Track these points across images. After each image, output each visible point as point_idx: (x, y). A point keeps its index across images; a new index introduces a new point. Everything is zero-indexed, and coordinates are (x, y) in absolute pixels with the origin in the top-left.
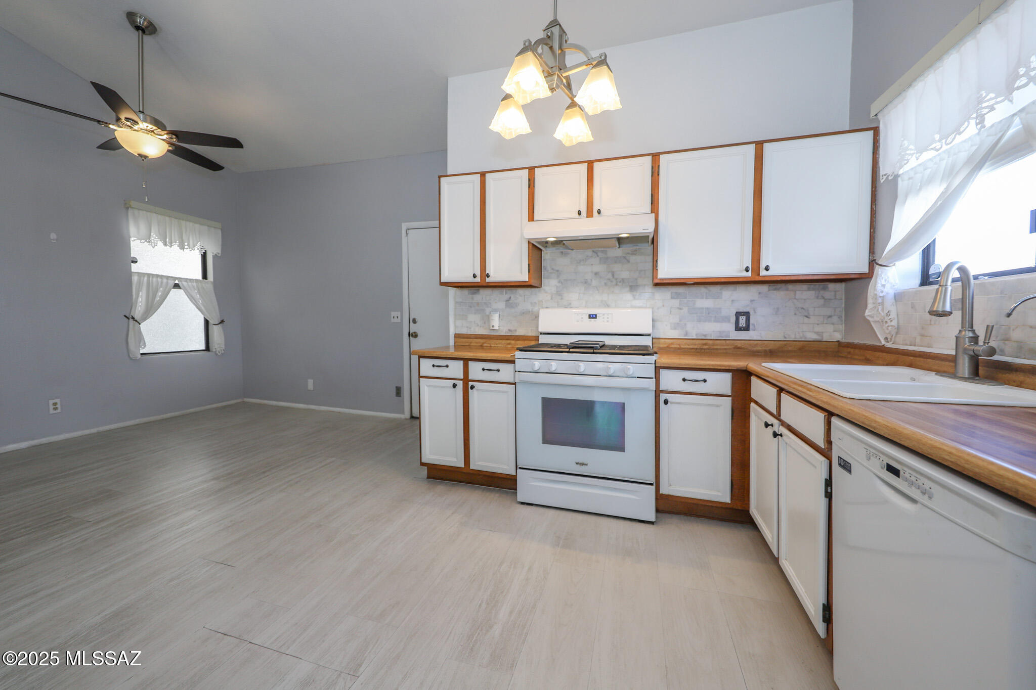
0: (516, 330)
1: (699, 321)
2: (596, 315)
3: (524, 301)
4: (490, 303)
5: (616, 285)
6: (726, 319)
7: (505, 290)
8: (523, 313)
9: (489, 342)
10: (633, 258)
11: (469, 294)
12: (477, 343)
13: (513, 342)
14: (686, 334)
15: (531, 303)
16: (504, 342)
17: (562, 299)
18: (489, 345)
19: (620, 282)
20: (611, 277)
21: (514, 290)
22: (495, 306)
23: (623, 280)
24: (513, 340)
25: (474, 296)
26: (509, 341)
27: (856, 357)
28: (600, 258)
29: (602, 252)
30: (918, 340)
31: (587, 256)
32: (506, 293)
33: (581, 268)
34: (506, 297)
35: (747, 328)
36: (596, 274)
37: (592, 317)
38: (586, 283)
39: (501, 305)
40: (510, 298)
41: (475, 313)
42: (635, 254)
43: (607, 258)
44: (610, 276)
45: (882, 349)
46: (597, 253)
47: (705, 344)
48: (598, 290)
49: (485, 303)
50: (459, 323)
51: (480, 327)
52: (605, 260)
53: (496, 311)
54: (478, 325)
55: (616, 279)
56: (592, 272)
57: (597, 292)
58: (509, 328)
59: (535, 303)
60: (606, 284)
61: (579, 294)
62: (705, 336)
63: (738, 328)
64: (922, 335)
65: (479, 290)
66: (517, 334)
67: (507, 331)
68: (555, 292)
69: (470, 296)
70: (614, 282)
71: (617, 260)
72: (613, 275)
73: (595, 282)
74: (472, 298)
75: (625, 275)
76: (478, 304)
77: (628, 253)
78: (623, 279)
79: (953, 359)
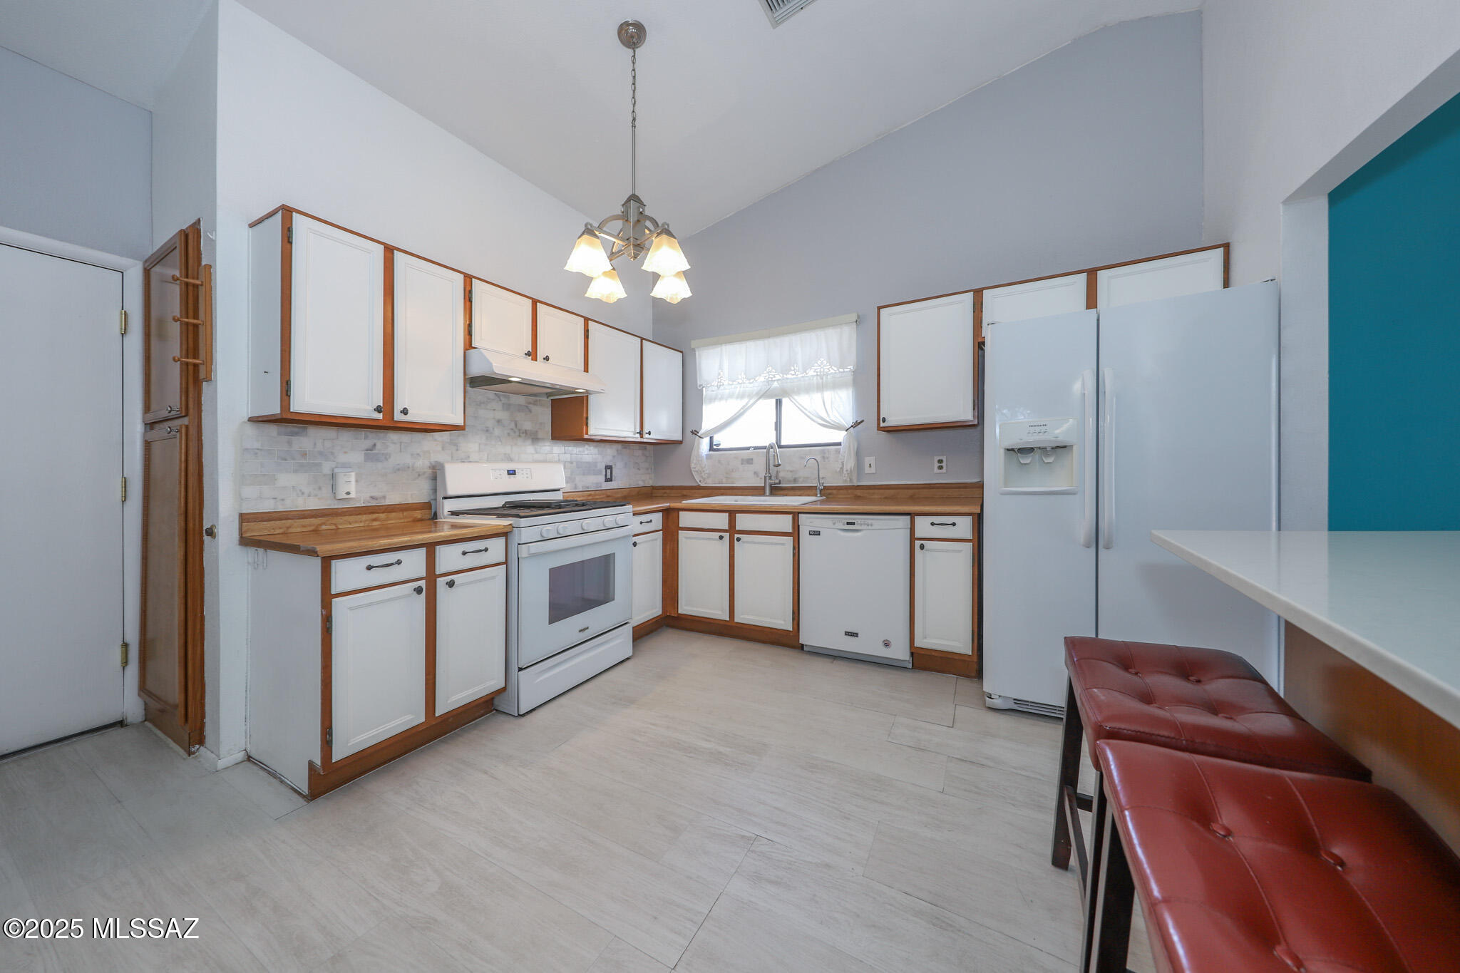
0: (384, 497)
1: (584, 474)
2: (515, 471)
3: (401, 451)
4: (332, 453)
5: (520, 436)
6: (599, 473)
7: (363, 433)
8: (399, 470)
9: (333, 522)
10: (534, 408)
11: (279, 434)
12: (304, 526)
13: (382, 516)
14: (576, 488)
15: (412, 455)
16: (364, 517)
17: (457, 450)
18: (334, 527)
19: (523, 433)
20: (514, 428)
21: (381, 434)
22: (342, 458)
23: (526, 432)
24: (383, 513)
25: (295, 439)
26: (375, 516)
27: (672, 495)
28: (503, 404)
29: (505, 396)
30: (724, 480)
31: (489, 399)
32: (366, 438)
33: (482, 412)
34: (368, 443)
35: (610, 480)
36: (499, 421)
37: (512, 473)
38: (487, 431)
39: (357, 457)
40: (375, 445)
41: (296, 471)
42: (537, 405)
43: (509, 405)
44: (513, 425)
45: (699, 488)
46: (499, 397)
47: (590, 495)
48: (500, 441)
49: (321, 453)
50: (249, 492)
51: (309, 496)
52: (507, 407)
53: (345, 466)
54: (303, 493)
55: (519, 430)
56: (494, 418)
57: (500, 443)
58: (373, 494)
59: (418, 454)
60: (509, 434)
61: (480, 444)
62: (588, 487)
63: (607, 480)
64: (727, 478)
65: (306, 428)
66: (388, 502)
67: (368, 499)
68: (449, 441)
69: (285, 438)
70: (517, 434)
71: (521, 408)
72: (516, 425)
73: (497, 432)
74: (290, 443)
75: (527, 426)
76: (304, 454)
77: (530, 403)
78: (526, 430)
79: (763, 488)
